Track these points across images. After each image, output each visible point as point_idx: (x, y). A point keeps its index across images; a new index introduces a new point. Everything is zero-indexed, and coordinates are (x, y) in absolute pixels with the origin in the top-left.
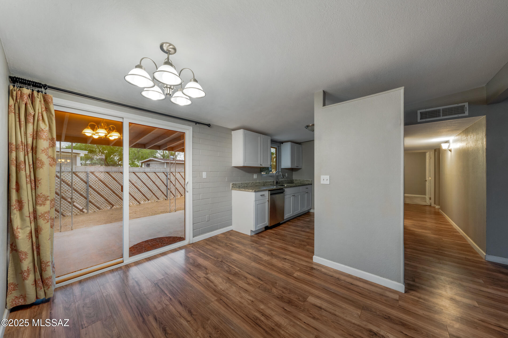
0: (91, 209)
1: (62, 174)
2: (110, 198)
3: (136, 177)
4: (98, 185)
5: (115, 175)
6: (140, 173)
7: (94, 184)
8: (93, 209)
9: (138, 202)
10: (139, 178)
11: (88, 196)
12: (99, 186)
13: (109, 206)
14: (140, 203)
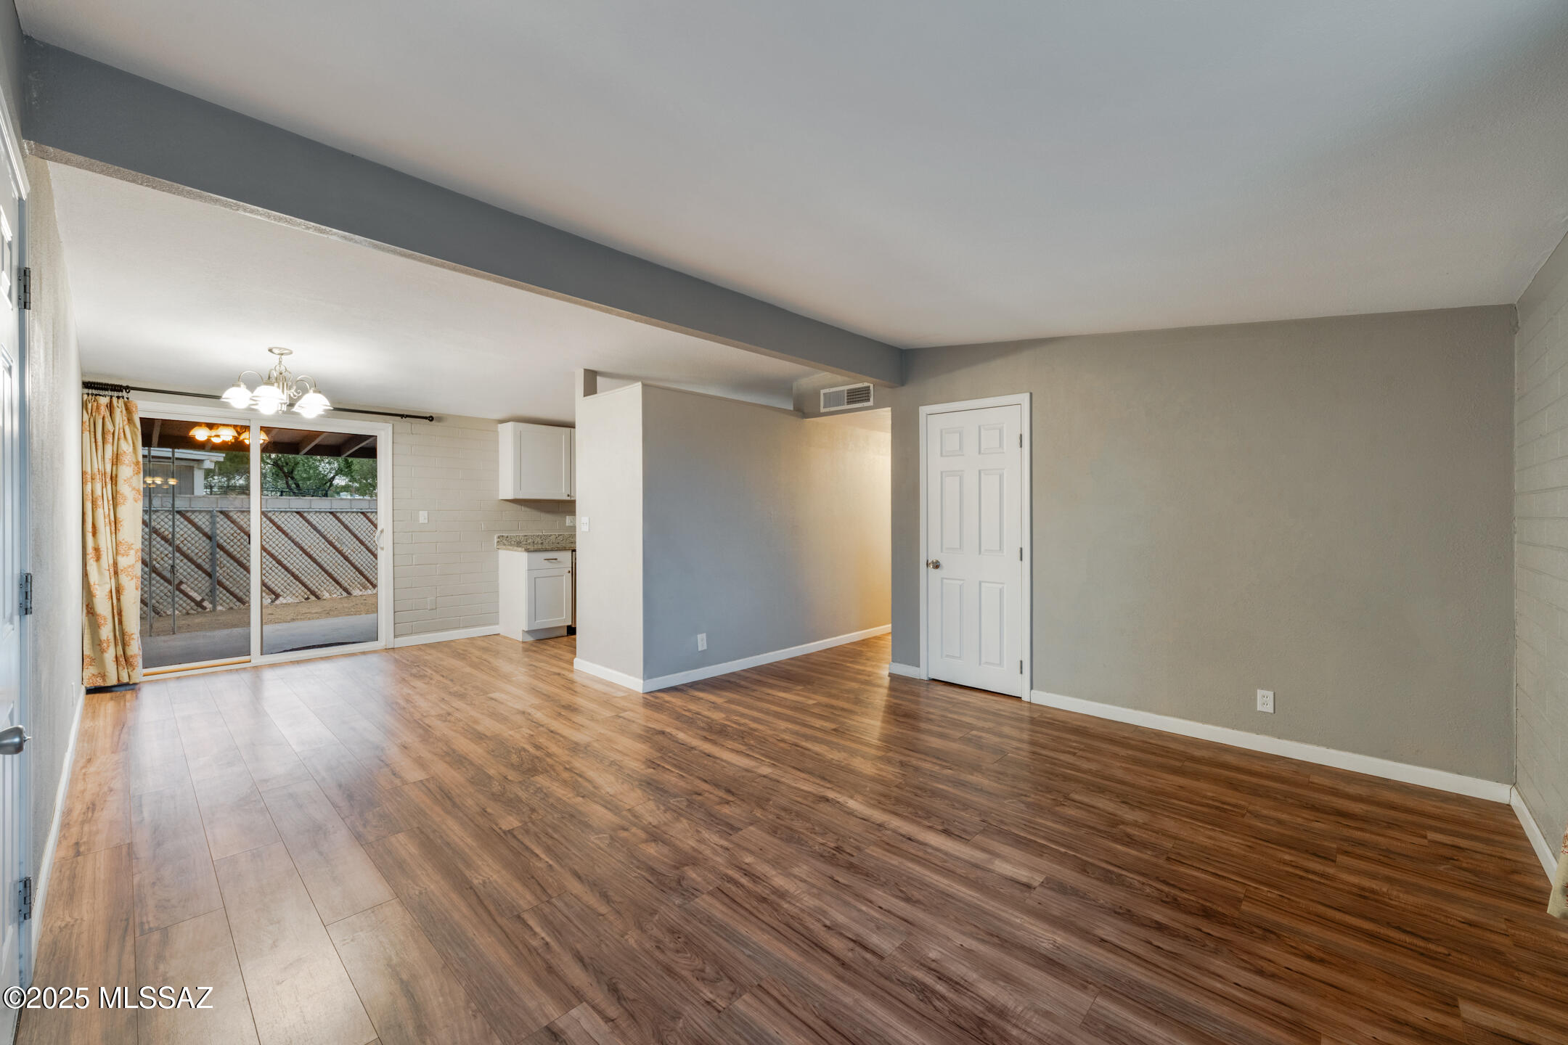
0: (221, 601)
1: (154, 517)
2: (270, 577)
3: (339, 524)
4: (239, 544)
5: (283, 519)
6: (349, 514)
7: (229, 541)
8: (228, 601)
9: (346, 590)
10: (346, 527)
11: (214, 569)
12: (243, 547)
13: (267, 597)
14: (349, 593)
